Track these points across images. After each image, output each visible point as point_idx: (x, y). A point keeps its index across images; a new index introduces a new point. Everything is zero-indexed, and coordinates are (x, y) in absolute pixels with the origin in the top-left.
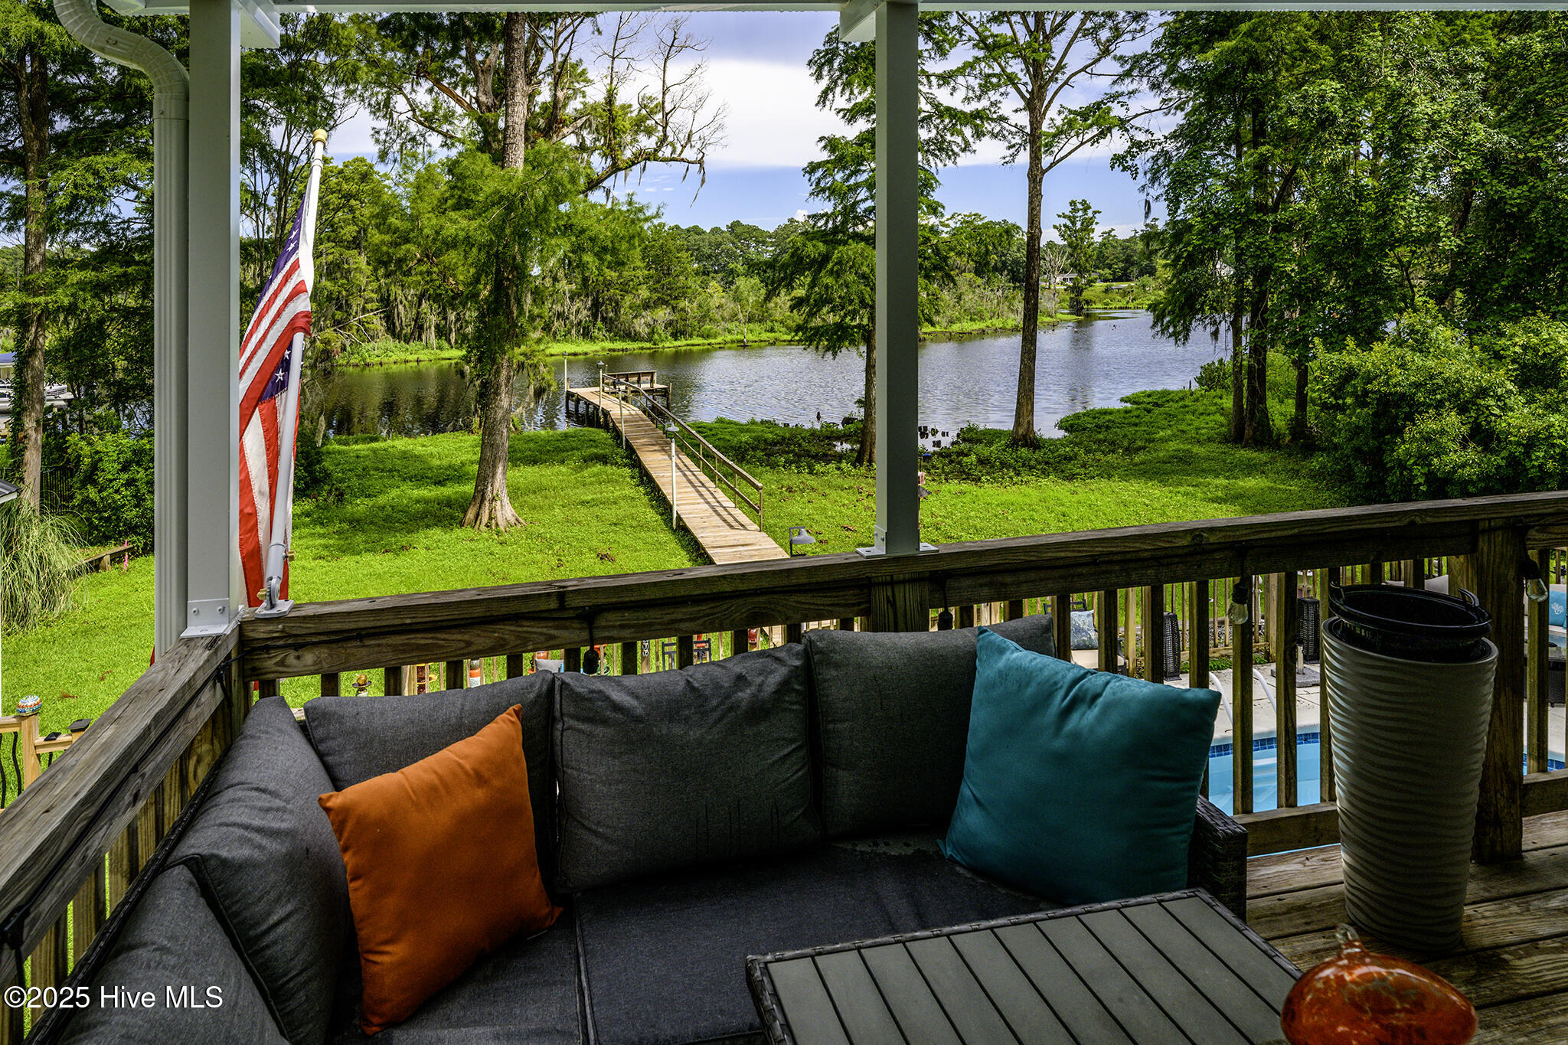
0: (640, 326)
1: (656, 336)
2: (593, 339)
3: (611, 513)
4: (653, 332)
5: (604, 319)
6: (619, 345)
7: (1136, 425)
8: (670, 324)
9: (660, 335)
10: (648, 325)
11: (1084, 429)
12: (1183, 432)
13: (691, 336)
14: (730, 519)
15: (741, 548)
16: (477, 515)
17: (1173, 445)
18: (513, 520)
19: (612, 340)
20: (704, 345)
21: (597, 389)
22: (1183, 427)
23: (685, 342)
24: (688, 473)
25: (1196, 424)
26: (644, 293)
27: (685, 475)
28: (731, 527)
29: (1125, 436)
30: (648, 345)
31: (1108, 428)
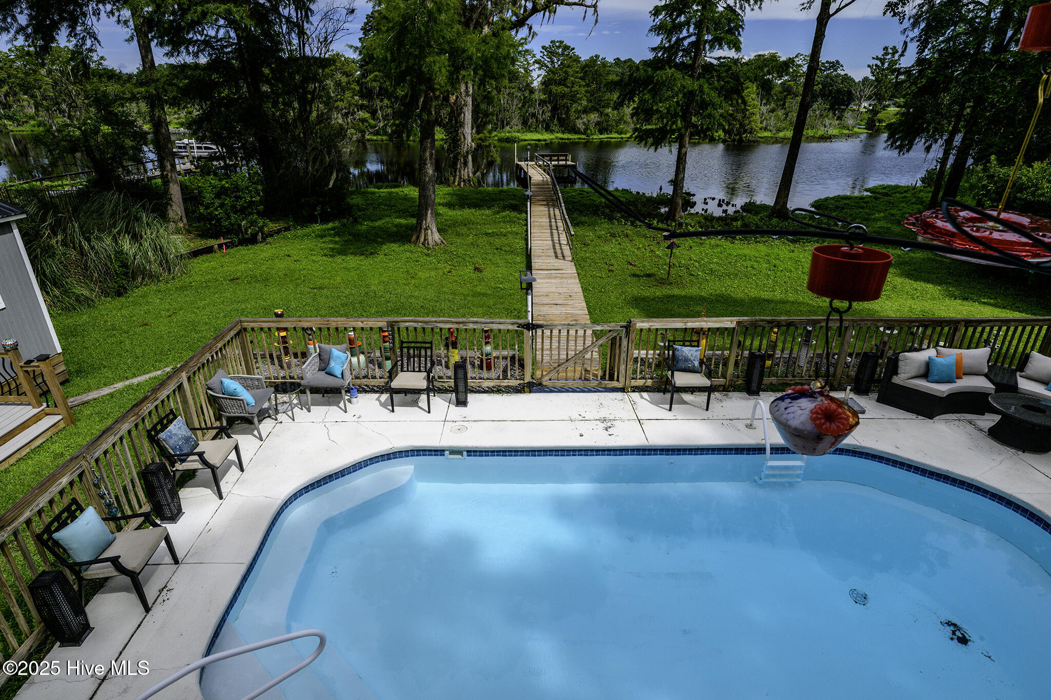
0: (580, 124)
1: (589, 131)
2: (552, 132)
3: (497, 241)
4: (587, 129)
5: (559, 119)
6: (566, 136)
7: (863, 208)
8: (598, 124)
9: (591, 130)
10: (584, 124)
11: (827, 208)
12: (893, 215)
13: (611, 132)
14: (559, 252)
15: (553, 272)
16: (418, 238)
17: (880, 224)
18: (439, 242)
19: (563, 133)
20: (618, 138)
21: (534, 163)
22: (893, 212)
23: (607, 136)
24: (553, 220)
25: (905, 210)
26: (585, 103)
27: (550, 222)
28: (557, 257)
29: (851, 215)
30: (584, 137)
31: (843, 208)
